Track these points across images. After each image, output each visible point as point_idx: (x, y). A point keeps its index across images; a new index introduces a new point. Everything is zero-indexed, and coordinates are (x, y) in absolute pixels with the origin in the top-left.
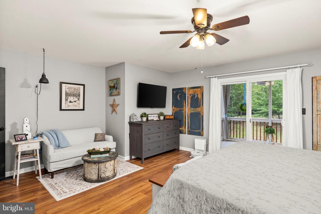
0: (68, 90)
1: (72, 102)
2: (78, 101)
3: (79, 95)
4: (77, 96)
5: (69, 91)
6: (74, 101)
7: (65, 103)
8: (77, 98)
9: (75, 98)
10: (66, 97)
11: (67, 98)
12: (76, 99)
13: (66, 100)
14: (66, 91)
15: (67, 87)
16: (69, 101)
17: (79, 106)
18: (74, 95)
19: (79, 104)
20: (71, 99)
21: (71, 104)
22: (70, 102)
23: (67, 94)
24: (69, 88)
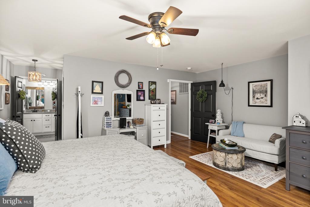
0: (254, 88)
1: (259, 99)
2: (265, 98)
3: (266, 92)
4: (264, 92)
5: (256, 88)
6: (261, 98)
7: (253, 100)
8: (264, 95)
9: (261, 94)
10: (253, 94)
11: (254, 96)
12: (262, 96)
13: (254, 97)
14: (253, 89)
15: (254, 86)
16: (256, 97)
17: (266, 102)
18: (261, 92)
19: (266, 100)
20: (258, 96)
21: (258, 100)
22: (257, 99)
23: (254, 92)
24: (256, 86)
